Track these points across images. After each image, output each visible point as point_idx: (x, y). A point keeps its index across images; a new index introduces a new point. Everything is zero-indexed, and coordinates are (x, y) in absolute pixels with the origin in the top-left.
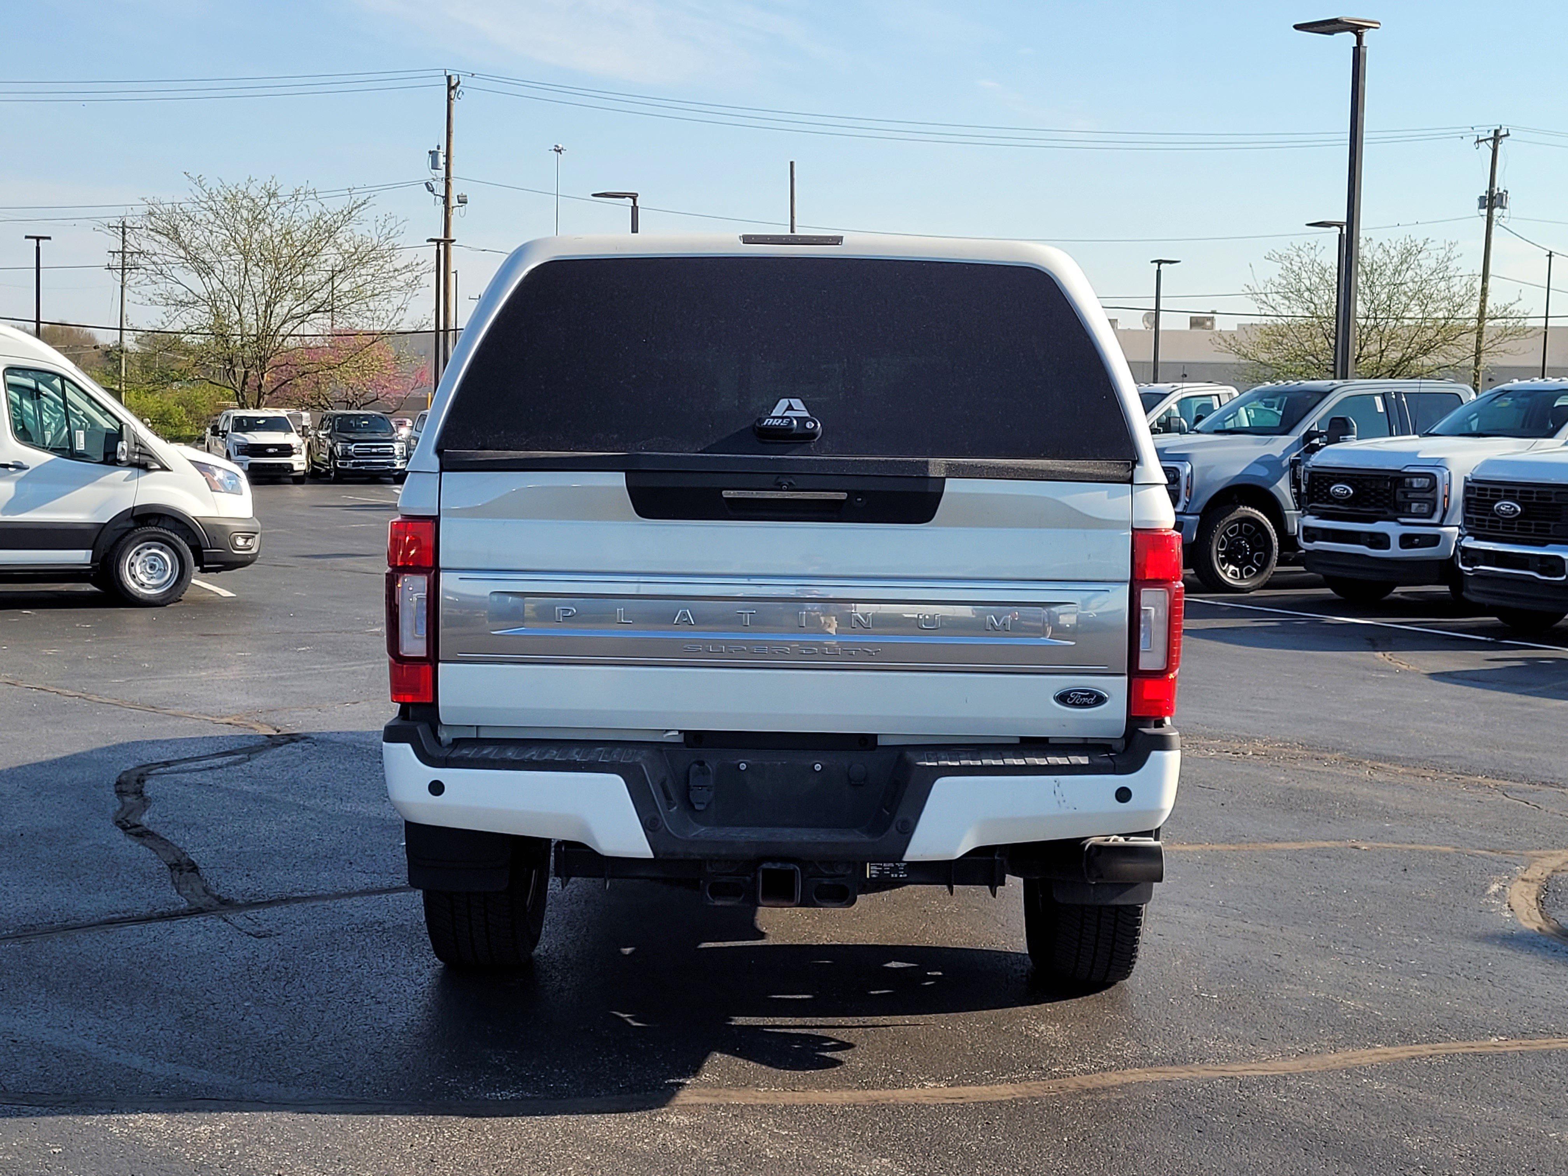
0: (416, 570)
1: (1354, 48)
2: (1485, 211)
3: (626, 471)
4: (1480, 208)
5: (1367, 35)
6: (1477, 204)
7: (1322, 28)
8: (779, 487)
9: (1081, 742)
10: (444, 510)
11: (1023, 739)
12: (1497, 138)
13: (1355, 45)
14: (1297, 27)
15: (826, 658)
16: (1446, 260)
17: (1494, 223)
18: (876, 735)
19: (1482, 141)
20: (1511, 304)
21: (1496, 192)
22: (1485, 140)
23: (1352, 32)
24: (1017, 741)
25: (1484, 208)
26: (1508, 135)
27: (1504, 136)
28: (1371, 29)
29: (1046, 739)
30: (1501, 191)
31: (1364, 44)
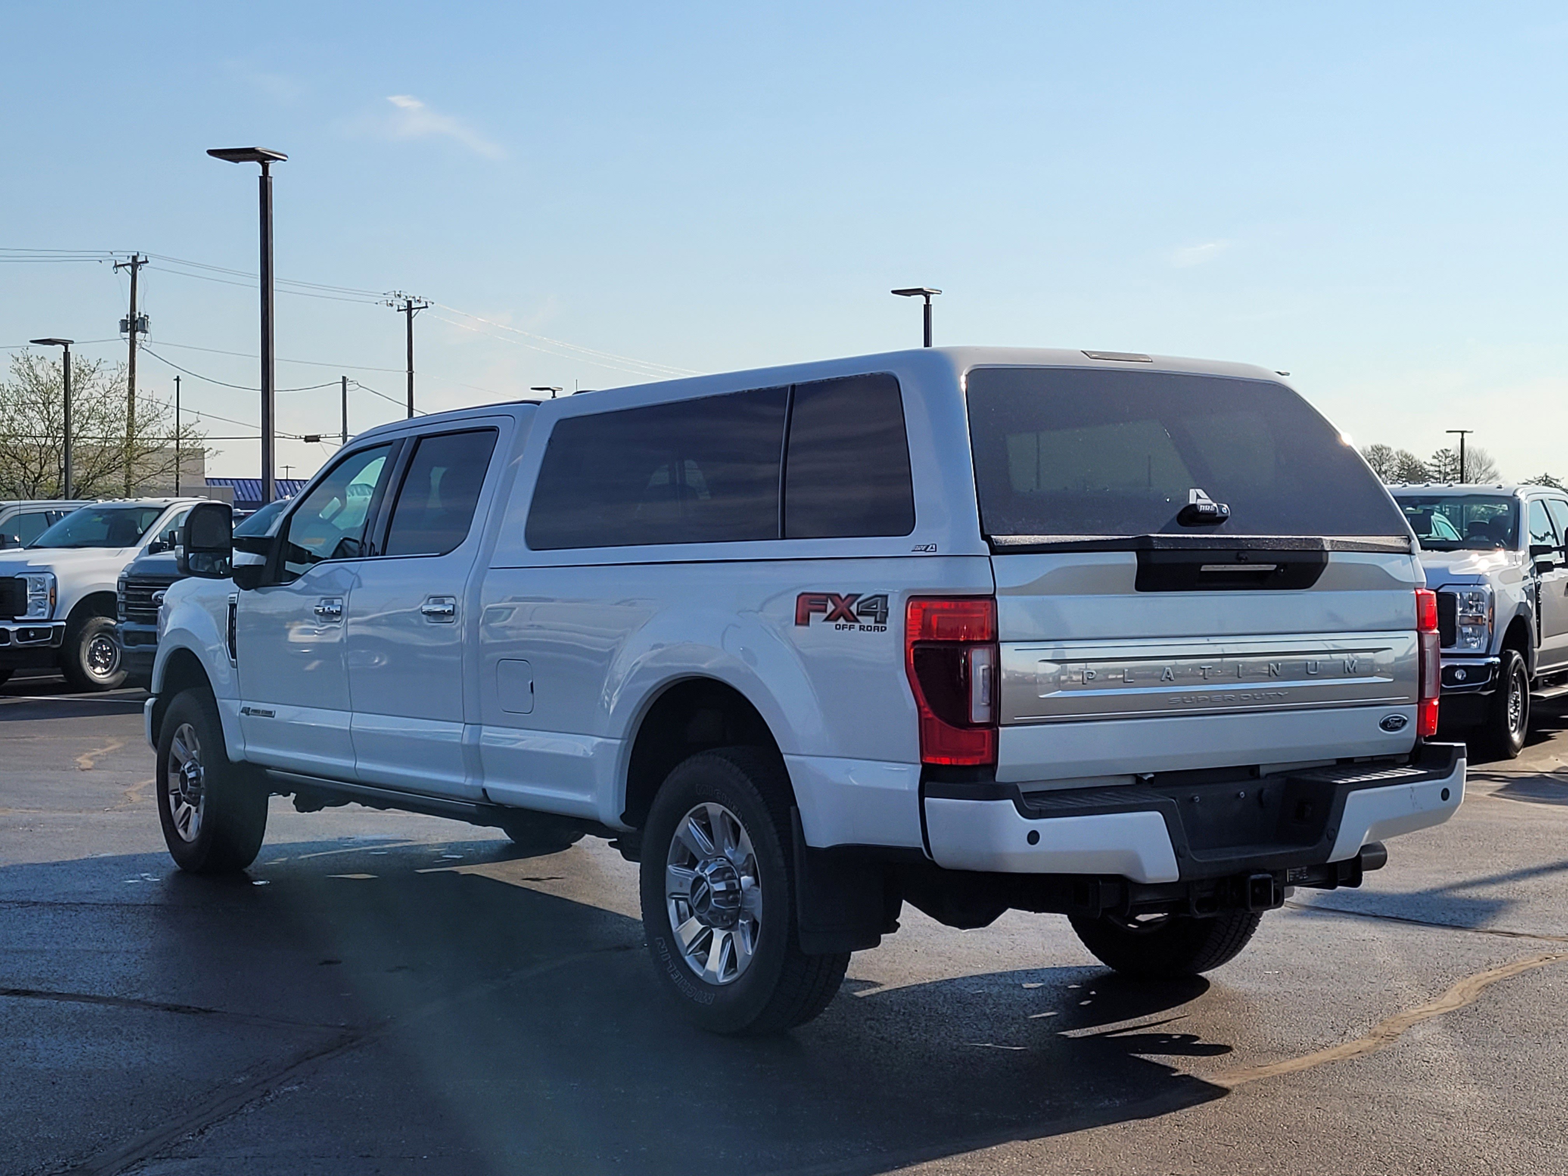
0: (981, 644)
1: (260, 177)
2: (127, 335)
3: (1137, 552)
4: (122, 331)
5: (273, 166)
6: (118, 327)
7: (230, 156)
8: (1238, 561)
9: (1369, 759)
10: (999, 589)
11: (1339, 761)
12: (135, 264)
13: (261, 175)
14: (211, 152)
15: (1257, 702)
16: (119, 380)
17: (137, 346)
18: (1258, 766)
19: (120, 266)
20: (190, 425)
21: (137, 316)
22: (124, 265)
23: (258, 161)
24: (1334, 763)
25: (127, 331)
26: (146, 262)
27: (143, 262)
28: (279, 161)
29: (1350, 760)
30: (142, 316)
31: (270, 175)
